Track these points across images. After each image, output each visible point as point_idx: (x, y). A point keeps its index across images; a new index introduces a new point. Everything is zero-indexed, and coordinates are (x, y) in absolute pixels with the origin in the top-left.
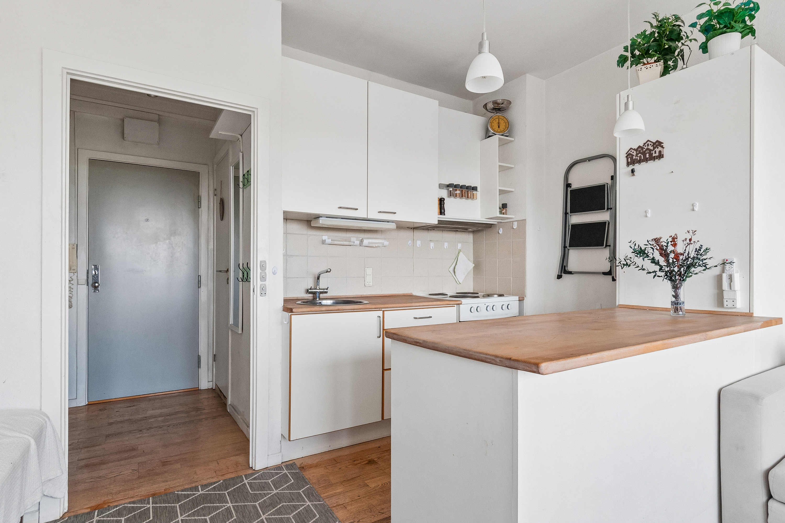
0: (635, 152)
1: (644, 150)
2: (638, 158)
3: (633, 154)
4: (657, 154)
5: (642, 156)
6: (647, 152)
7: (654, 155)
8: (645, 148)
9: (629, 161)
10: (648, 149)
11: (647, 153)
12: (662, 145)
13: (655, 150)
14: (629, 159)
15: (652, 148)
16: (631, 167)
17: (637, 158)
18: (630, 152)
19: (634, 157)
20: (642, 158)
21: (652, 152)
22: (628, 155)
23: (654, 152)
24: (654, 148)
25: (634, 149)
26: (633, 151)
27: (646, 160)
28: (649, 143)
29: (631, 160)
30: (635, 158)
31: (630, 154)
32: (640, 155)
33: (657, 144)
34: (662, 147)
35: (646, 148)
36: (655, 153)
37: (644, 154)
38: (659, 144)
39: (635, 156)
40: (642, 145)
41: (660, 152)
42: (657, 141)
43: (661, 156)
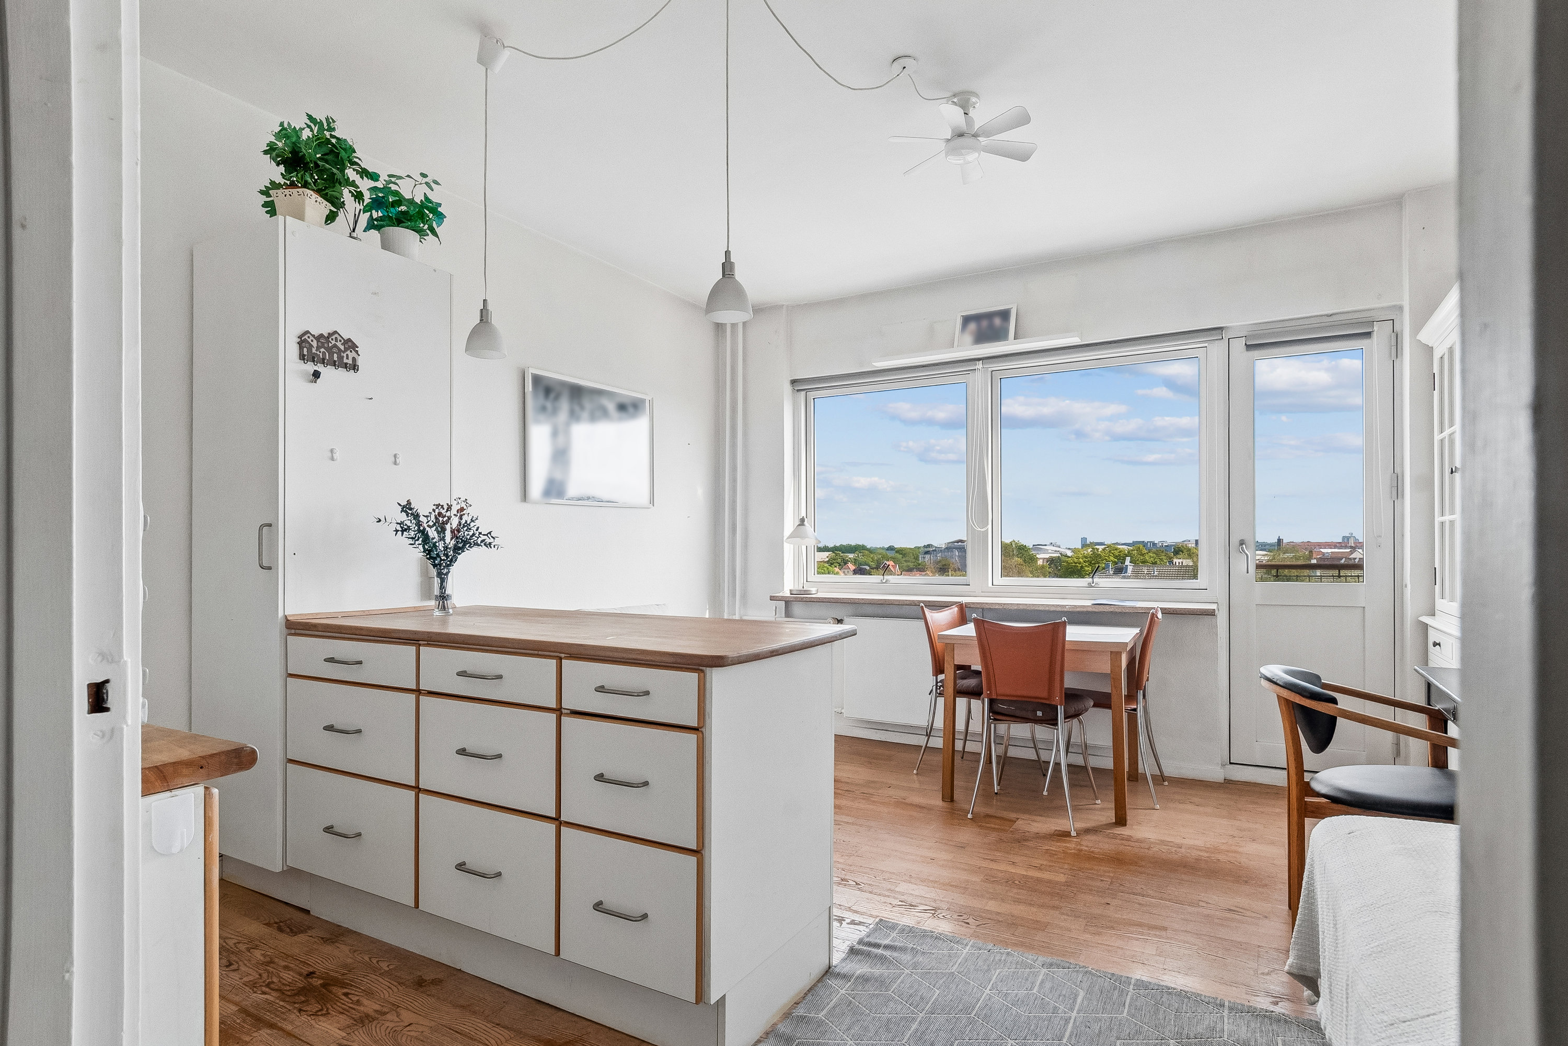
0: (315, 342)
1: (330, 345)
2: (321, 354)
3: (311, 343)
4: (350, 361)
5: (327, 354)
6: (334, 351)
7: (345, 361)
8: (331, 343)
9: (305, 353)
10: (335, 346)
11: (335, 353)
12: (357, 349)
13: (347, 353)
14: (305, 350)
15: (342, 348)
16: (310, 367)
17: (318, 353)
18: (306, 337)
19: (314, 351)
20: (327, 358)
21: (342, 354)
22: (302, 341)
23: (345, 355)
24: (346, 350)
25: (313, 336)
26: (312, 338)
27: (334, 364)
28: (339, 338)
29: (307, 352)
30: (316, 352)
31: (305, 341)
32: (322, 350)
33: (350, 344)
34: (357, 352)
35: (333, 342)
36: (347, 358)
37: (329, 350)
38: (350, 345)
39: (315, 349)
40: (326, 335)
41: (354, 359)
42: (349, 340)
43: (354, 367)
